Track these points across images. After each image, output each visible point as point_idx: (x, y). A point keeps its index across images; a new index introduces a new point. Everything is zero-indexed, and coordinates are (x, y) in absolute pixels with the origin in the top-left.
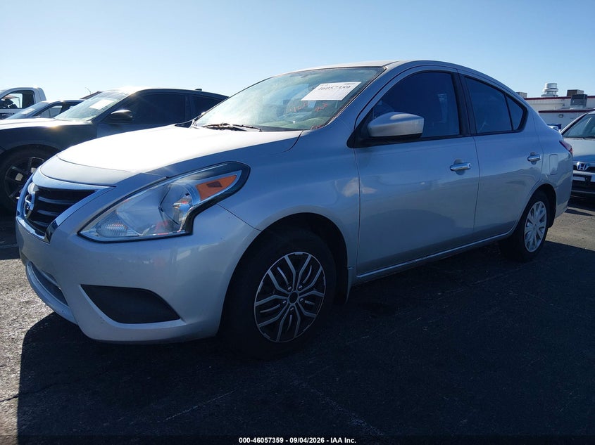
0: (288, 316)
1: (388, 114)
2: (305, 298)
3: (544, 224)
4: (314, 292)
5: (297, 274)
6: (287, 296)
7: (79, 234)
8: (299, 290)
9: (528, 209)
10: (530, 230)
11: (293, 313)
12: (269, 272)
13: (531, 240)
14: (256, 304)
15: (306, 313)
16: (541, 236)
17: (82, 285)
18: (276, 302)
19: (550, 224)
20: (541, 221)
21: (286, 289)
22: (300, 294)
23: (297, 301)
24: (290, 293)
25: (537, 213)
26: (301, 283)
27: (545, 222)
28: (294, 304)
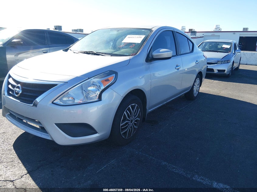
0: (130, 128)
1: (159, 49)
2: (135, 121)
3: (199, 86)
4: (137, 119)
5: (133, 112)
6: (129, 121)
7: (53, 103)
8: (133, 118)
9: (195, 81)
10: (195, 89)
11: (131, 127)
12: (125, 112)
13: (195, 92)
14: (121, 125)
15: (135, 127)
16: (198, 91)
17: (55, 124)
18: (127, 123)
19: (200, 86)
20: (198, 85)
21: (130, 118)
22: (134, 120)
23: (133, 123)
24: (131, 120)
25: (197, 82)
26: (134, 116)
27: (199, 85)
28: (131, 124)
